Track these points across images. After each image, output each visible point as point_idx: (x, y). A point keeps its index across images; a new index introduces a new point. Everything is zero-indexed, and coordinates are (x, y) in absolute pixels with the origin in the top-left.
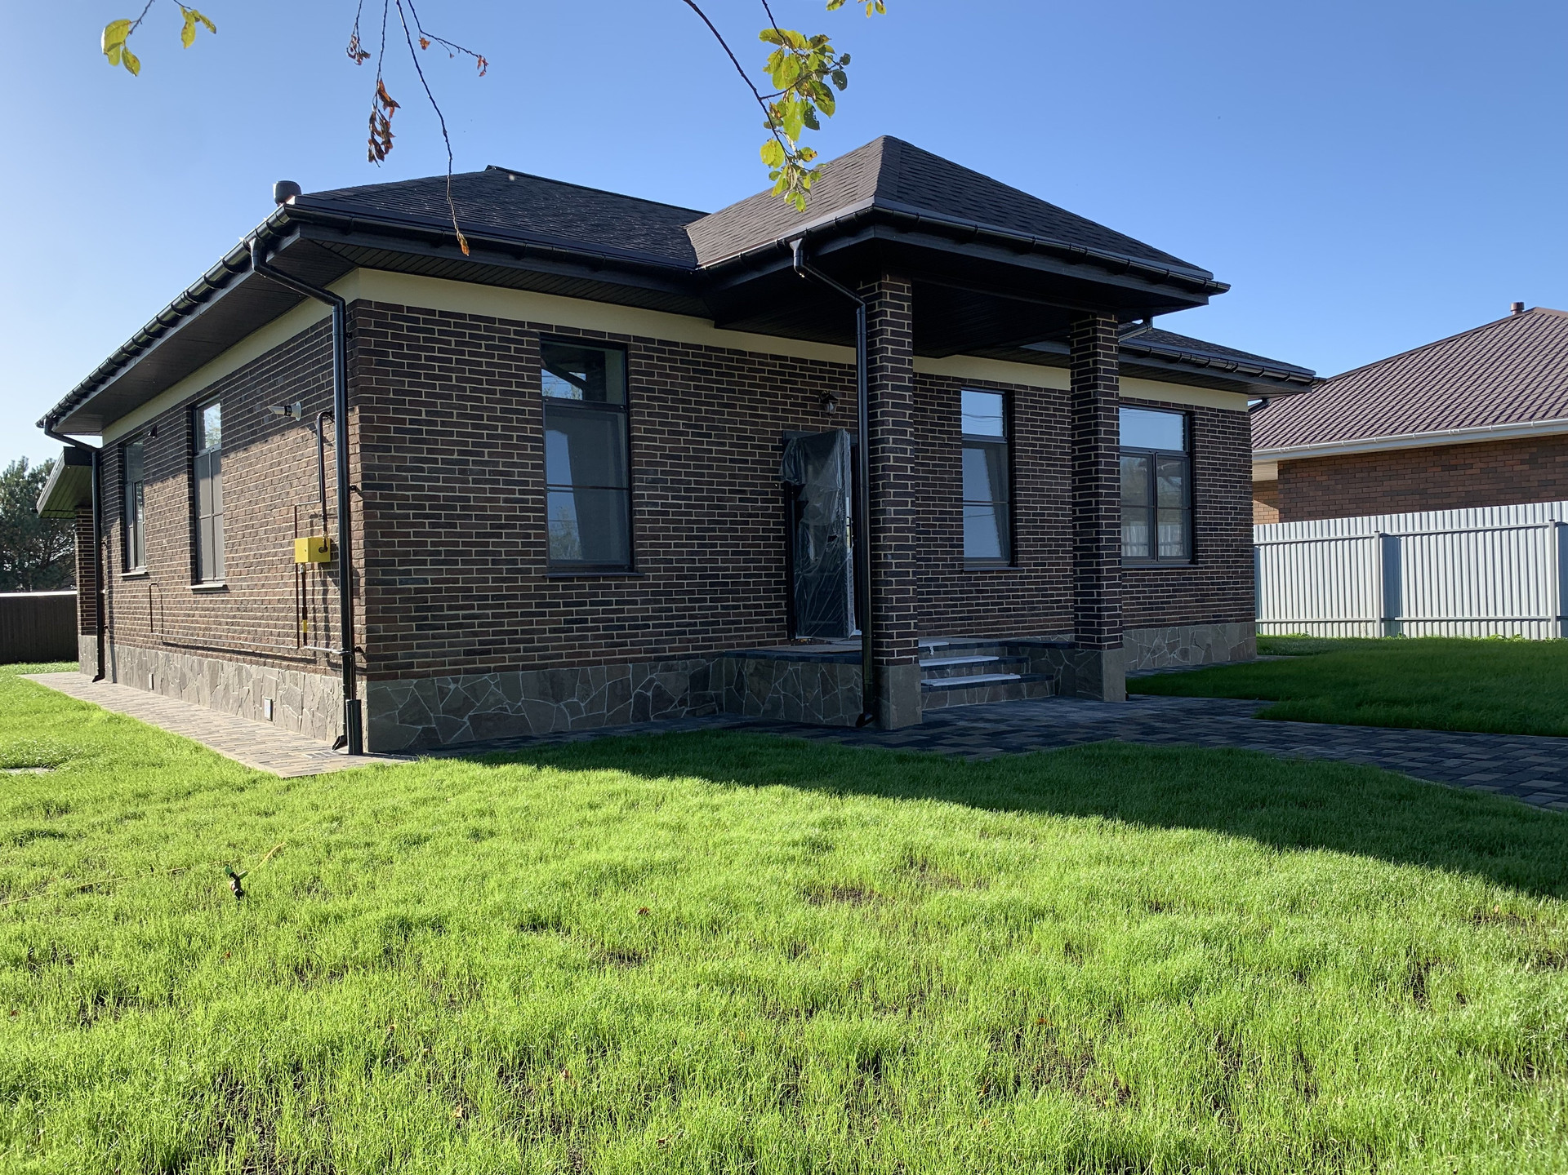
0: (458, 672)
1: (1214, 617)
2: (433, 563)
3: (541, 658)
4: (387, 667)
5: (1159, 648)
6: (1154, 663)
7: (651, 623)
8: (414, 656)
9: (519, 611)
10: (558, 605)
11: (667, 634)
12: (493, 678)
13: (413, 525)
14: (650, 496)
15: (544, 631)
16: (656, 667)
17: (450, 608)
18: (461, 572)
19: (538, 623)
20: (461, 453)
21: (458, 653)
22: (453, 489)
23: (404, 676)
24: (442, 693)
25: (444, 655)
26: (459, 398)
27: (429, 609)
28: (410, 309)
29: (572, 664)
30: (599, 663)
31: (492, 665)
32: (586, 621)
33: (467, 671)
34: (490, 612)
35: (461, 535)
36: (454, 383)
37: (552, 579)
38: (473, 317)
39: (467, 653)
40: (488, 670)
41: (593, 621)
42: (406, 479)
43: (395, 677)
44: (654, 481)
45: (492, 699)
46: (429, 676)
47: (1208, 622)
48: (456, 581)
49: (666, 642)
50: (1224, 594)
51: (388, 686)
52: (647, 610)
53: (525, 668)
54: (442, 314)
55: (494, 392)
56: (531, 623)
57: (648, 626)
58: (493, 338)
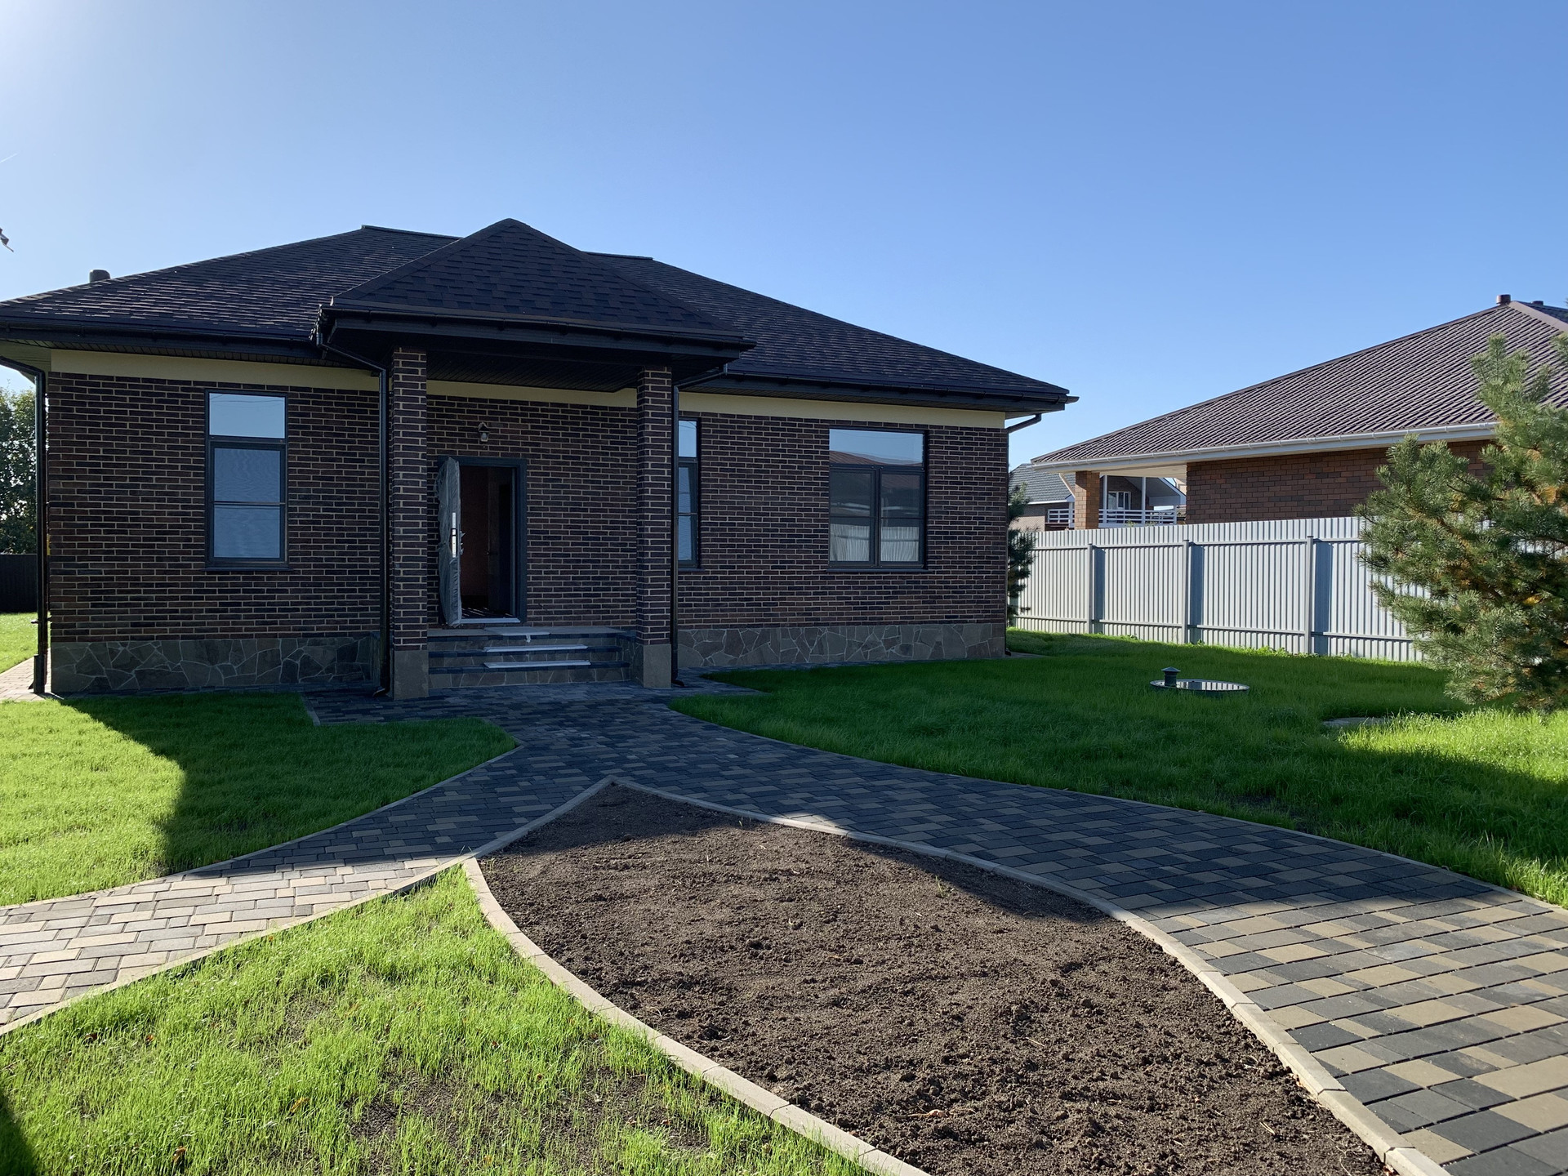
0: (126, 638)
1: (946, 617)
2: (106, 559)
3: (197, 631)
4: (66, 633)
5: (873, 644)
6: (866, 657)
7: (300, 607)
8: (89, 625)
9: (180, 595)
10: (214, 592)
11: (315, 616)
12: (155, 644)
13: (90, 532)
14: (301, 509)
15: (201, 611)
16: (305, 642)
17: (120, 592)
18: (130, 566)
19: (196, 605)
20: (132, 479)
21: (126, 625)
22: (125, 506)
23: (80, 640)
24: (113, 653)
25: (114, 625)
26: (132, 439)
27: (102, 592)
28: (91, 377)
29: (226, 636)
30: (251, 636)
31: (155, 635)
32: (239, 604)
33: (133, 638)
34: (154, 595)
35: (130, 539)
36: (128, 428)
37: (209, 573)
38: (145, 380)
39: (134, 625)
40: (152, 638)
41: (245, 604)
42: (85, 498)
43: (74, 640)
44: (306, 497)
45: (155, 659)
46: (101, 640)
47: (941, 622)
48: (127, 572)
49: (314, 622)
50: (961, 597)
51: (67, 647)
52: (297, 597)
53: (183, 638)
54: (119, 379)
55: (162, 434)
56: (190, 605)
57: (298, 610)
58: (163, 395)
